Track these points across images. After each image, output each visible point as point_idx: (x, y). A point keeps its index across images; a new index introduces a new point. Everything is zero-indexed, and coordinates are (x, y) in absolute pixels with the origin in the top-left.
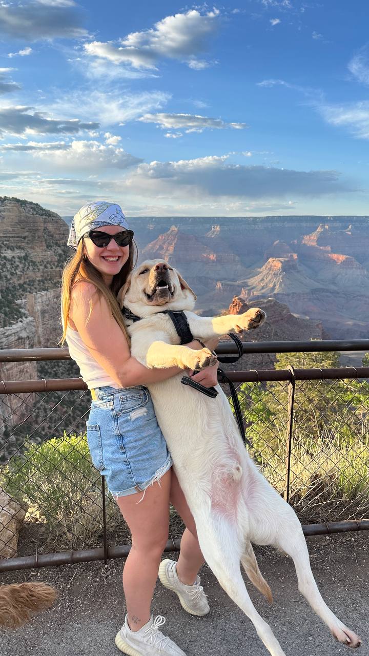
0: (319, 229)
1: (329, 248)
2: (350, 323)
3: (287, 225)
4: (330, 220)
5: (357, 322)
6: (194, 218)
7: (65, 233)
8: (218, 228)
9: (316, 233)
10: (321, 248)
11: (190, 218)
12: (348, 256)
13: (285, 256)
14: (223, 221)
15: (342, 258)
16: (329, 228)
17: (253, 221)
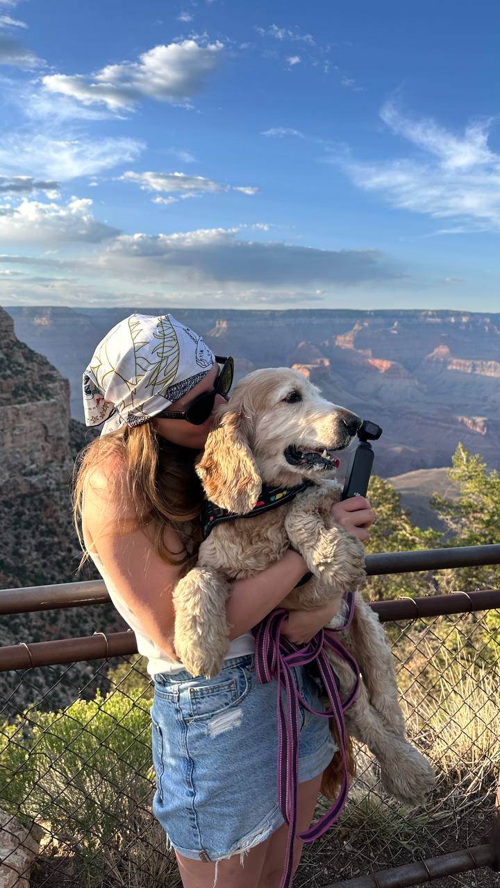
0: (356, 327)
1: (369, 352)
2: (398, 449)
3: (315, 321)
4: (370, 316)
5: (407, 447)
6: (192, 310)
7: (8, 330)
8: (224, 325)
9: (352, 332)
10: (360, 351)
11: (186, 310)
12: (393, 363)
13: (313, 362)
14: (230, 315)
15: (385, 365)
16: (369, 325)
17: (271, 315)
